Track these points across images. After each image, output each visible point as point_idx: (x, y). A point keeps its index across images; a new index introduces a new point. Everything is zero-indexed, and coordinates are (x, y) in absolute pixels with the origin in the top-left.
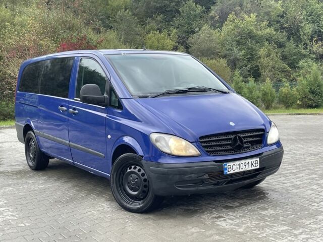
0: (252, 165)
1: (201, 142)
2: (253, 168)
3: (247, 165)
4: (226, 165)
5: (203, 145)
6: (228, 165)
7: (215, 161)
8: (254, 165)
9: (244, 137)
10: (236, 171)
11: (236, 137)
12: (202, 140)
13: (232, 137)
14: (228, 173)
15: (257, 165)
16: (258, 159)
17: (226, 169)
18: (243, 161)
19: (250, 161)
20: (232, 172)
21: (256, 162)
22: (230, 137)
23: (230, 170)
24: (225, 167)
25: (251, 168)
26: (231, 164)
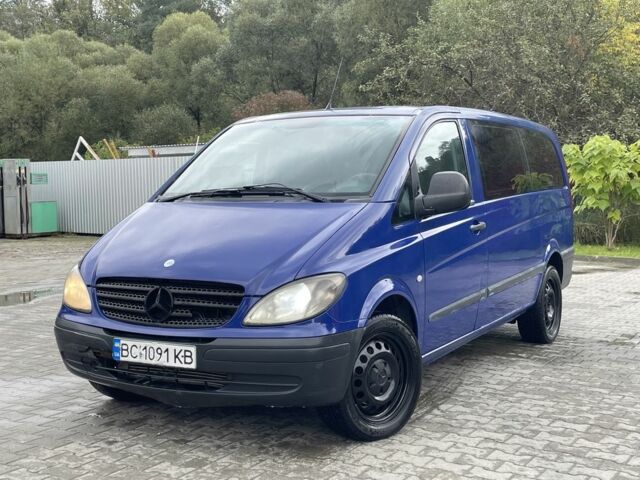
0: (176, 357)
1: (99, 289)
2: (178, 365)
3: (164, 355)
4: (119, 341)
5: (99, 294)
6: (122, 342)
7: (106, 330)
8: (182, 360)
9: (175, 295)
10: (137, 360)
11: (157, 290)
12: (101, 285)
13: (150, 289)
14: (122, 359)
15: (188, 360)
16: (193, 349)
17: (118, 349)
18: (156, 345)
19: (172, 347)
20: (130, 359)
21: (188, 354)
22: (146, 289)
23: (125, 353)
24: (117, 345)
25: (172, 363)
26: (130, 342)
